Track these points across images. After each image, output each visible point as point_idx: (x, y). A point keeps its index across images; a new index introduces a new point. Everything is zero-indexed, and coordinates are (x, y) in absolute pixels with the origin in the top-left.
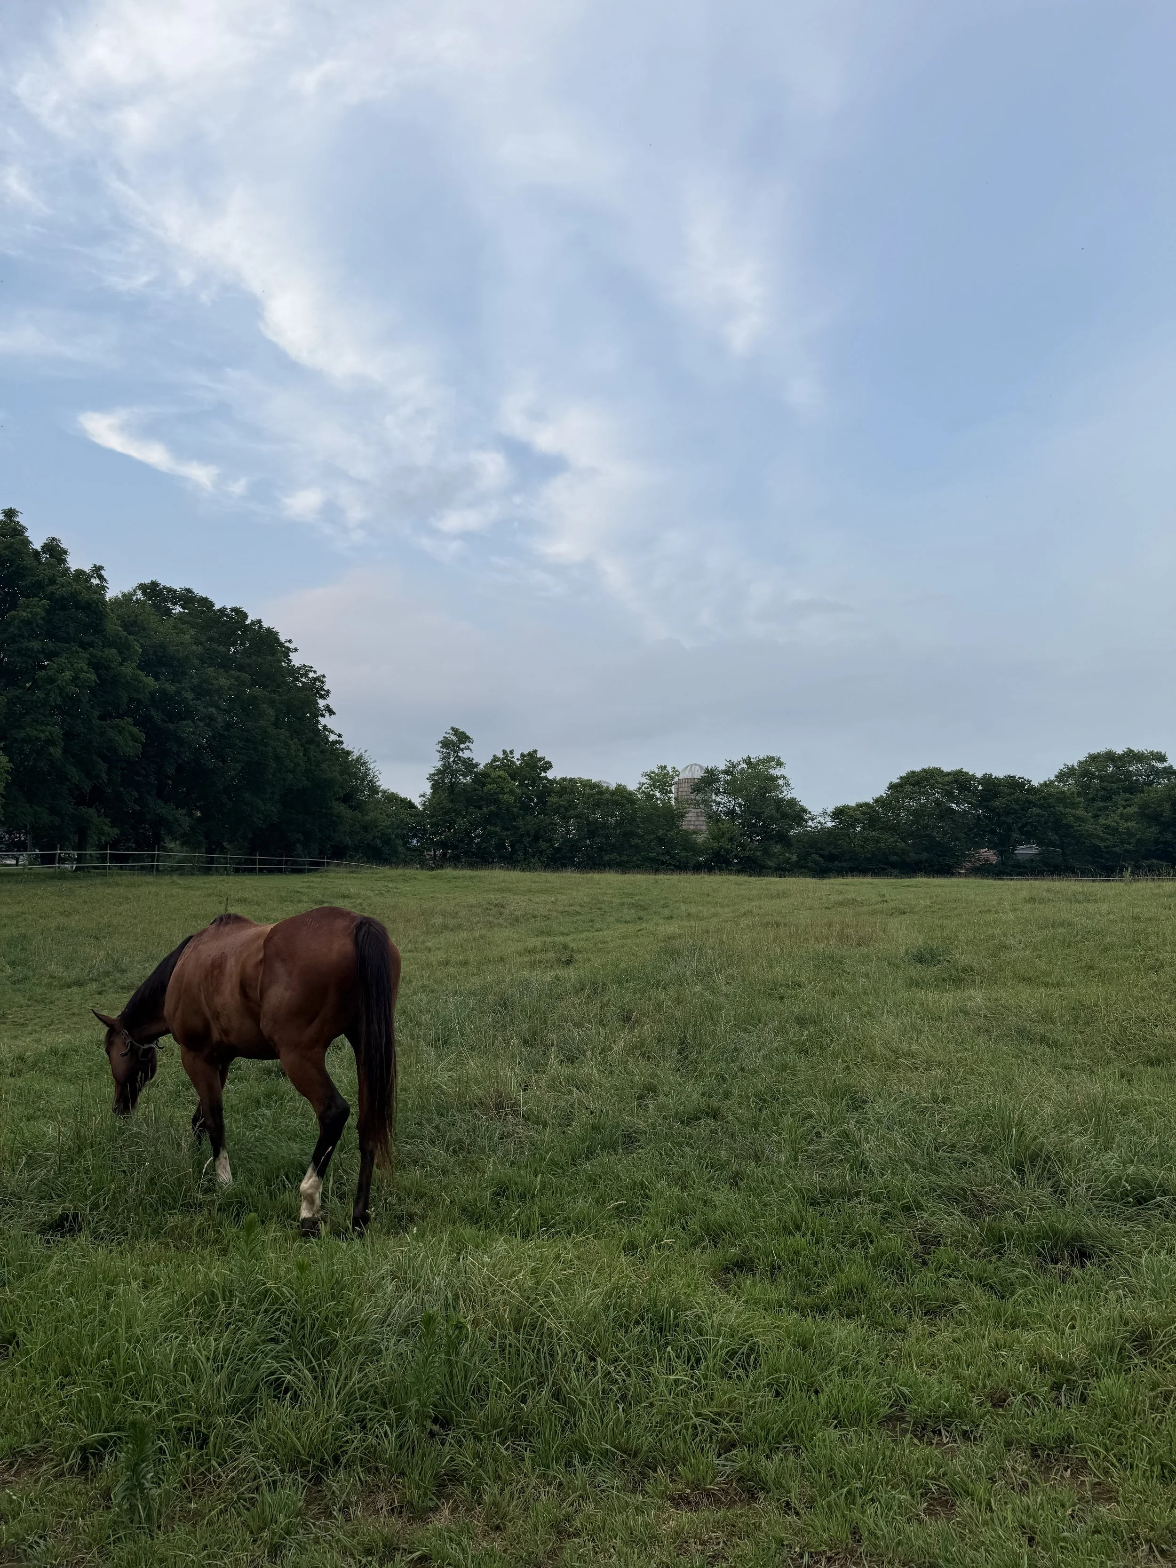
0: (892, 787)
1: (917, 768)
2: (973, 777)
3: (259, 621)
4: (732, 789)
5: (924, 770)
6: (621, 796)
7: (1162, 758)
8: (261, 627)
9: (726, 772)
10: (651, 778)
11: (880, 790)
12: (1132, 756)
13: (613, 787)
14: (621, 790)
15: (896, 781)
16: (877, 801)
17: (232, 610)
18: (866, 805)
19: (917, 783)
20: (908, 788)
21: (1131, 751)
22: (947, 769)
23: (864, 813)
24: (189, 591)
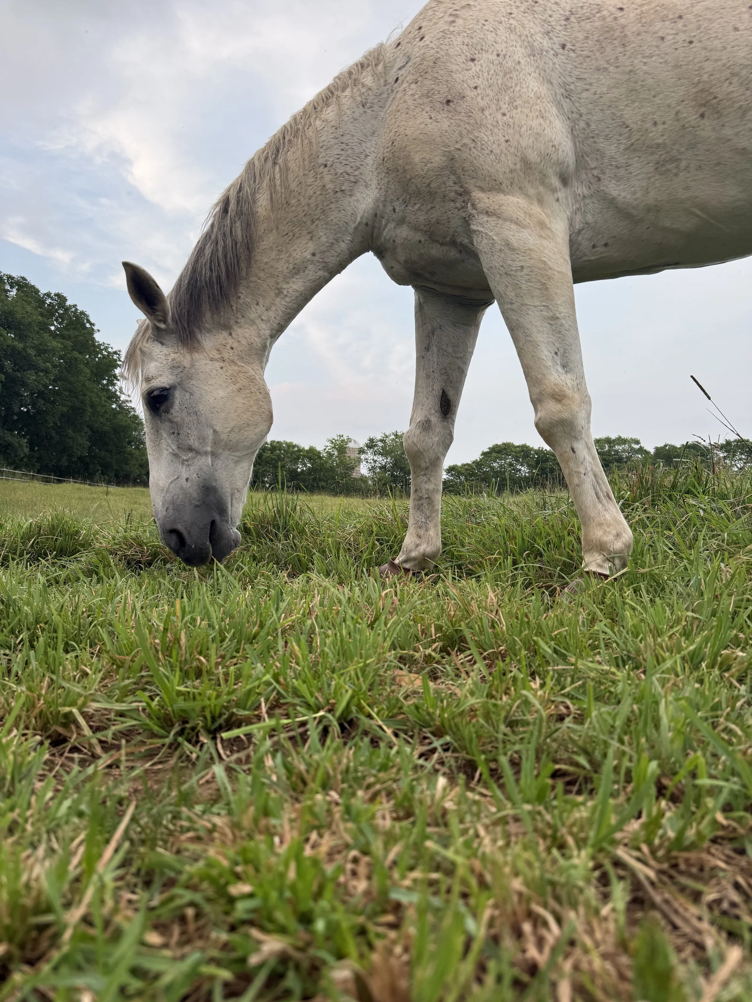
0: (484, 454)
1: (500, 443)
2: (532, 449)
3: (75, 306)
4: (385, 453)
5: (504, 444)
6: (312, 454)
7: (637, 442)
8: (76, 310)
9: (381, 441)
10: (332, 443)
11: (476, 456)
12: (621, 441)
13: (307, 448)
14: (312, 450)
15: (486, 450)
16: (474, 462)
17: (55, 295)
18: (467, 464)
19: (499, 452)
20: (494, 454)
21: (620, 437)
22: (517, 443)
23: (467, 470)
24: (24, 278)
